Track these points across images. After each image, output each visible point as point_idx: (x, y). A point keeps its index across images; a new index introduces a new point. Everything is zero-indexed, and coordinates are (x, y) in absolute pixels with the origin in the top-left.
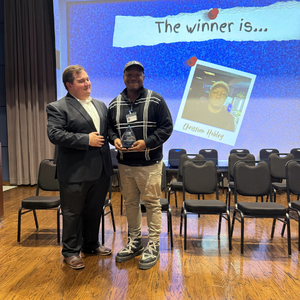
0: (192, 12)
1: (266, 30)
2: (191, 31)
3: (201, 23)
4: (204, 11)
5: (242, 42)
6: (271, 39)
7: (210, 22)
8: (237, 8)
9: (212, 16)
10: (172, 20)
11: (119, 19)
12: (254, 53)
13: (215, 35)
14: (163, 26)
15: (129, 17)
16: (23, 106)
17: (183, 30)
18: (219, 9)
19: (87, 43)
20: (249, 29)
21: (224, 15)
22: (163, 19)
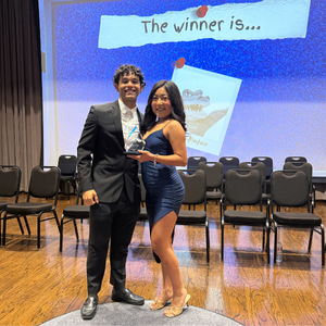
0: (180, 10)
1: (259, 28)
2: (178, 30)
3: (189, 22)
4: (192, 9)
5: (233, 41)
6: (265, 38)
7: (199, 20)
8: (227, 5)
9: (201, 14)
10: (159, 19)
11: (104, 18)
12: (245, 53)
13: (205, 34)
14: (149, 26)
15: (115, 17)
16: (10, 110)
17: (170, 29)
18: (209, 7)
19: (73, 44)
20: (240, 27)
21: (214, 12)
22: (150, 18)
